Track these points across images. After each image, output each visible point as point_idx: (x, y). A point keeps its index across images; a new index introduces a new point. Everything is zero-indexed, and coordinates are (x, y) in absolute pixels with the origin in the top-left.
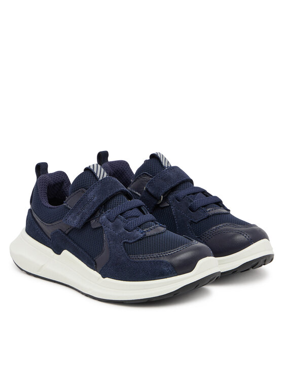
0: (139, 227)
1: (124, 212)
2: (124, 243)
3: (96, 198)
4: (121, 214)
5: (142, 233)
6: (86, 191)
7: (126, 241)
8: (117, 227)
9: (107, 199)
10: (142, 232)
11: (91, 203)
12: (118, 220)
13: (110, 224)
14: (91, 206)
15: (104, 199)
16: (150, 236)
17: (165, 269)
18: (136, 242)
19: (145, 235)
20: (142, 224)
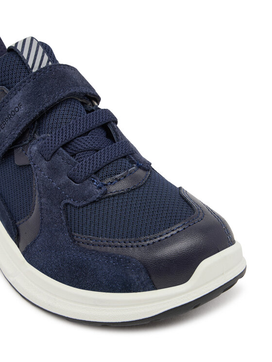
0: (95, 173)
1: (72, 140)
2: (67, 204)
3: (22, 110)
4: (64, 146)
5: (100, 188)
6: (7, 91)
7: (69, 201)
8: (54, 171)
9: (41, 112)
10: (100, 185)
11: (14, 119)
12: (58, 158)
13: (44, 164)
14: (14, 124)
15: (36, 113)
16: (114, 196)
17: (134, 276)
18: (87, 205)
19: (106, 193)
20: (102, 168)
